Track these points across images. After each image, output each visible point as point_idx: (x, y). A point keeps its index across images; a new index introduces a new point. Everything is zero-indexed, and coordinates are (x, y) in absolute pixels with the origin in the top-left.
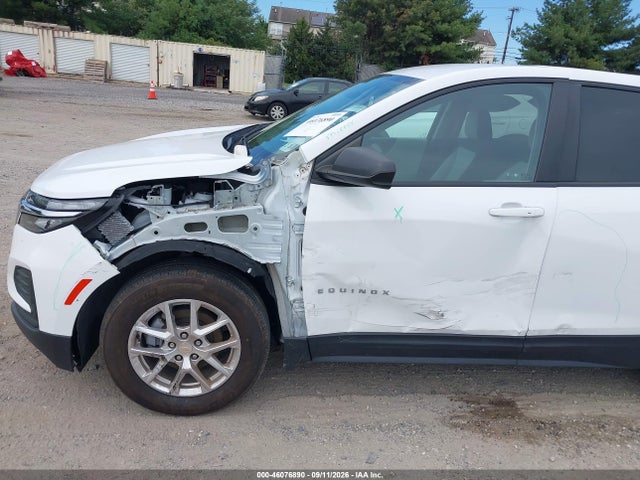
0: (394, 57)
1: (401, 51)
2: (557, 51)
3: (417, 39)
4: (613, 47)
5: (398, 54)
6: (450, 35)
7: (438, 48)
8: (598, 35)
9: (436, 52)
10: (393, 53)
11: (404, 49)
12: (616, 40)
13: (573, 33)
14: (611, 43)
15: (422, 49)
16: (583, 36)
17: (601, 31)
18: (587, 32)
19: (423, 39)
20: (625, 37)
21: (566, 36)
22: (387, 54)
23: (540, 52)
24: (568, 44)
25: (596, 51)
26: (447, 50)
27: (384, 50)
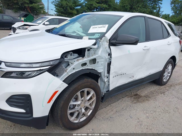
0: (17, 7)
1: (19, 6)
2: (65, 8)
3: (24, 2)
4: (77, 8)
5: (18, 7)
6: (35, 2)
7: (32, 5)
8: (74, 5)
9: (31, 7)
10: (17, 6)
11: (20, 5)
12: (78, 6)
13: (68, 4)
14: (77, 7)
15: (27, 5)
16: (71, 4)
17: (74, 4)
18: (71, 3)
19: (26, 2)
20: (79, 5)
21: (66, 4)
22: (14, 6)
23: (61, 8)
24: (67, 6)
25: (74, 9)
26: (35, 6)
27: (13, 5)
